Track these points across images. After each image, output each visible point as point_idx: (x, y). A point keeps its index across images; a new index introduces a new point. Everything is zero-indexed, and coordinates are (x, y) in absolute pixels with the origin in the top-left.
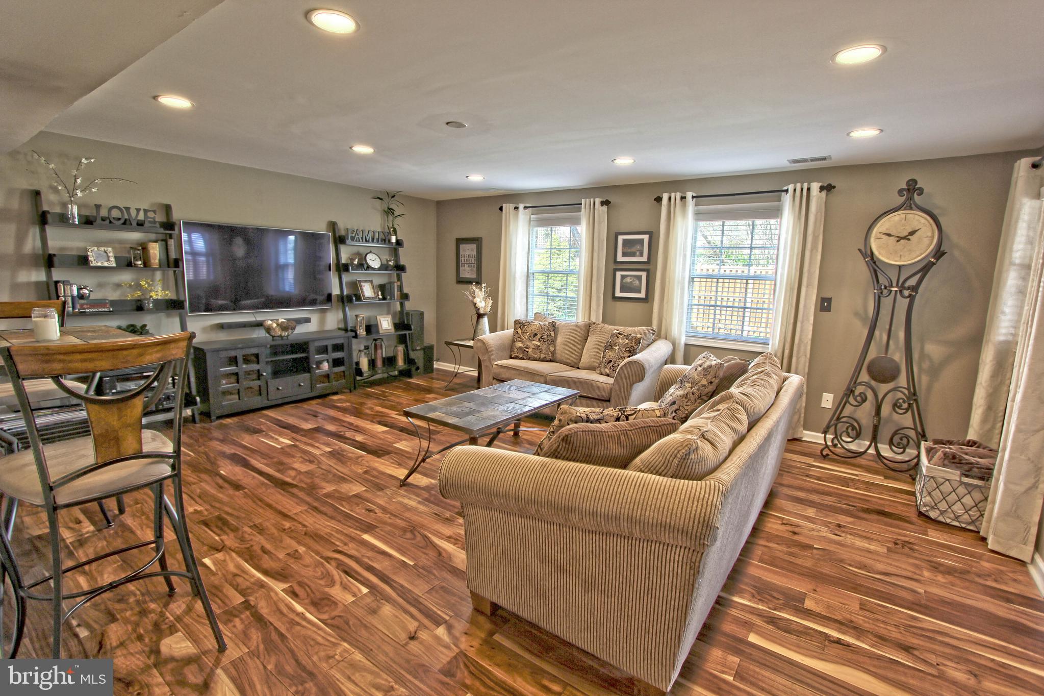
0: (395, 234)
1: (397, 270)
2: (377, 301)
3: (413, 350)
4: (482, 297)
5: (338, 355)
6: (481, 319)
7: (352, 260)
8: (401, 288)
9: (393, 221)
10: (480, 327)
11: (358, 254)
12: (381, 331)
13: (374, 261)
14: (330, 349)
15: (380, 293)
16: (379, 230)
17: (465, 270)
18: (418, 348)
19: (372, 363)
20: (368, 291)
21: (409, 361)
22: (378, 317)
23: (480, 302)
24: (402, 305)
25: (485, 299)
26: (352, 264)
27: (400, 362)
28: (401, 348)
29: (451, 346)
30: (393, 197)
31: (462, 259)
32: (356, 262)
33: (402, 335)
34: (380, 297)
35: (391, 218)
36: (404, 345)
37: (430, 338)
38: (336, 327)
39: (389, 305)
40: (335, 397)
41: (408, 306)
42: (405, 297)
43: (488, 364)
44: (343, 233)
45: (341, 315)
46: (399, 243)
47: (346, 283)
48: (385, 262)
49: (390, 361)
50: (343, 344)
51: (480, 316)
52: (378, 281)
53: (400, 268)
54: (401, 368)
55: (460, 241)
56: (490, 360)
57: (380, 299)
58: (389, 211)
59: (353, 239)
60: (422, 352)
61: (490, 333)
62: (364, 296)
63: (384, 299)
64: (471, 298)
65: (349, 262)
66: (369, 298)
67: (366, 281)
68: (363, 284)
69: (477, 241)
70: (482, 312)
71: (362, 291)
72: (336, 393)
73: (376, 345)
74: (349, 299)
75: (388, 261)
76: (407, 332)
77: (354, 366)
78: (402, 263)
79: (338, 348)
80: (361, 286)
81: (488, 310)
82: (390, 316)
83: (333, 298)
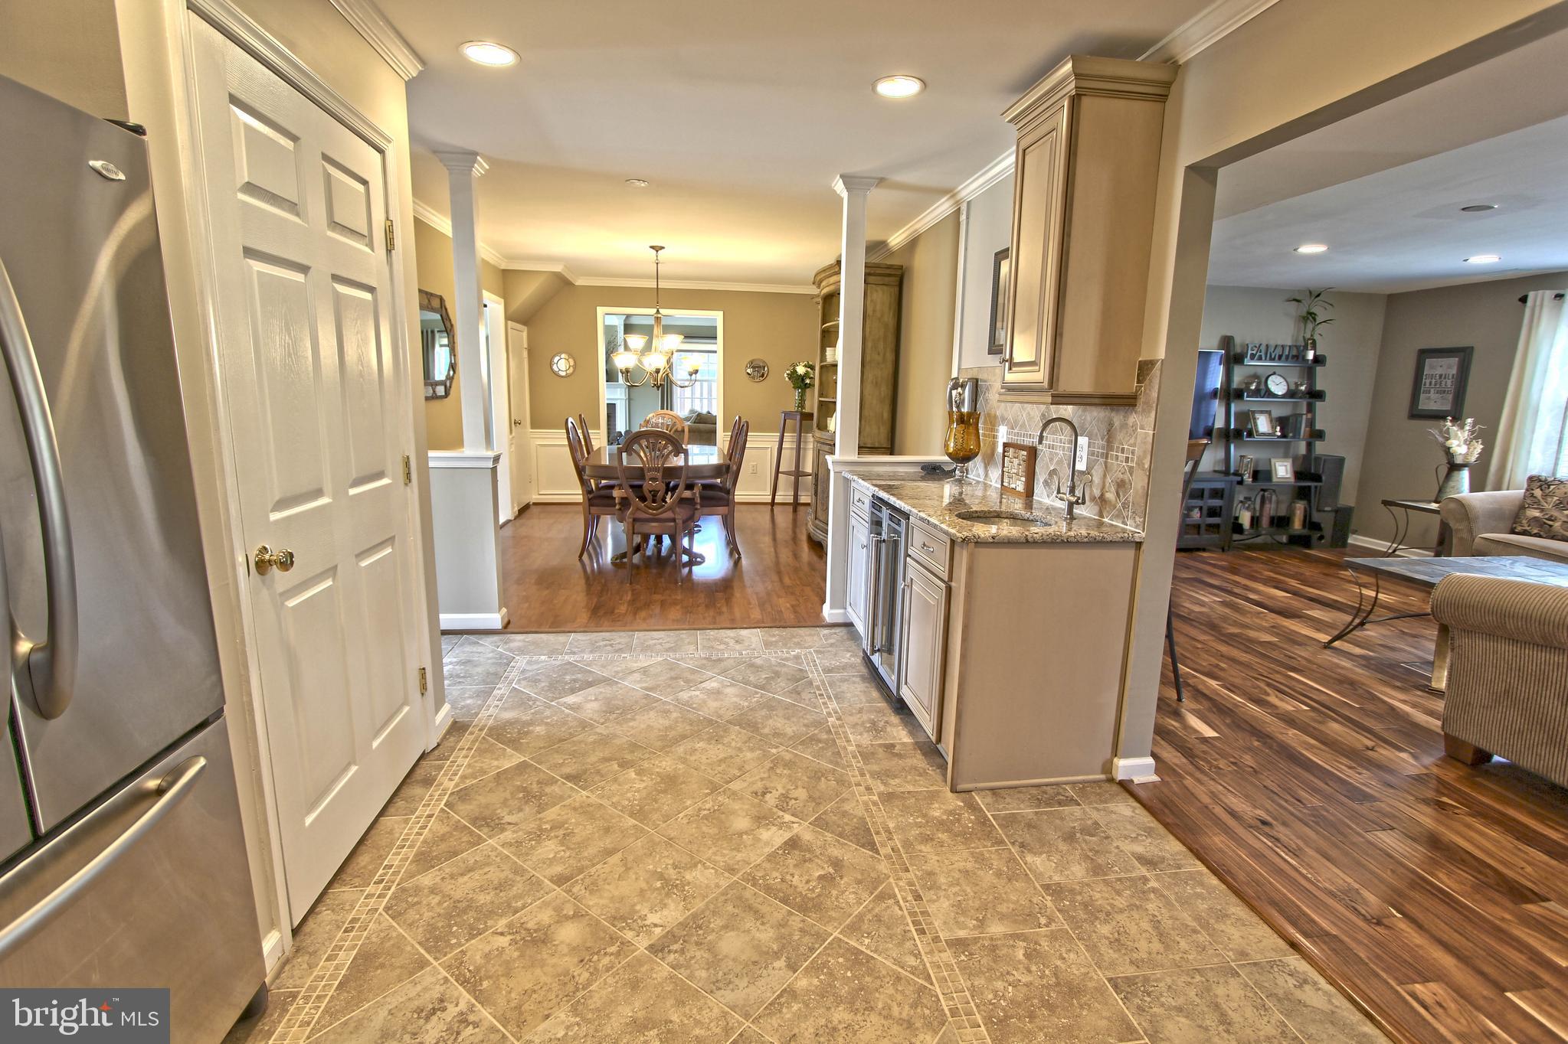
0: (1314, 348)
1: (1310, 397)
2: (1274, 439)
3: (1319, 511)
4: (1462, 439)
5: (1216, 503)
6: (1456, 473)
7: (1249, 384)
8: (1311, 423)
9: (1314, 329)
10: (1451, 484)
11: (1256, 376)
12: (1274, 480)
13: (1278, 386)
14: (1206, 494)
15: (1278, 428)
16: (1289, 343)
17: (1429, 398)
18: (1326, 509)
19: (1255, 521)
20: (1263, 424)
21: (1311, 525)
22: (1273, 461)
23: (1459, 445)
24: (1309, 446)
25: (1468, 442)
26: (1248, 389)
27: (1297, 525)
28: (1300, 507)
29: (1391, 508)
30: (1318, 295)
31: (1426, 381)
32: (1253, 387)
33: (1305, 487)
34: (1279, 434)
35: (1310, 326)
36: (1305, 502)
37: (1347, 497)
38: (1211, 469)
39: (1287, 445)
40: (1205, 554)
41: (1320, 448)
42: (1319, 435)
43: (1465, 535)
44: (1238, 350)
45: (1221, 454)
46: (1318, 360)
47: (1235, 414)
48: (1293, 387)
49: (1281, 522)
50: (1223, 490)
51: (1454, 467)
52: (1277, 412)
53: (1315, 395)
54: (1296, 533)
55: (1424, 354)
56: (1470, 531)
57: (1279, 437)
58: (1310, 316)
59: (1253, 357)
60: (1332, 515)
61: (1471, 492)
62: (1257, 431)
63: (1284, 436)
64: (1441, 439)
65: (1243, 386)
66: (1264, 434)
67: (1262, 412)
68: (1257, 416)
69: (1464, 354)
70: (1459, 460)
71: (1256, 425)
72: (1204, 550)
73: (1263, 497)
74: (1238, 434)
75: (1297, 385)
76: (1312, 484)
77: (1232, 520)
78: (1319, 387)
79: (1217, 493)
80: (1255, 419)
81: (1473, 459)
82: (1291, 460)
83: (1214, 433)
